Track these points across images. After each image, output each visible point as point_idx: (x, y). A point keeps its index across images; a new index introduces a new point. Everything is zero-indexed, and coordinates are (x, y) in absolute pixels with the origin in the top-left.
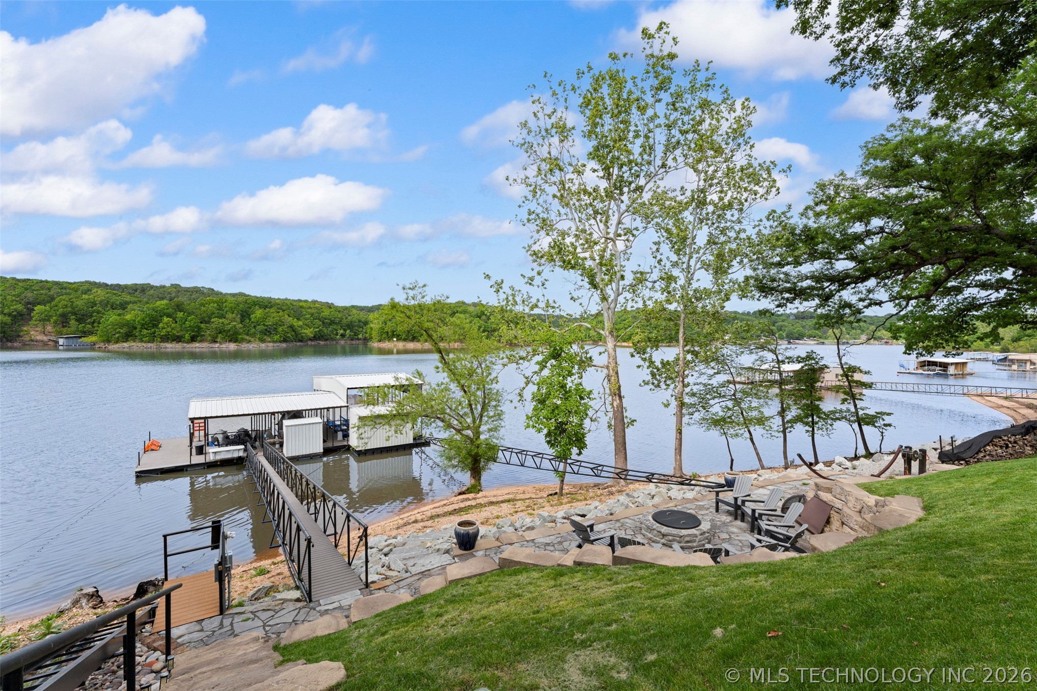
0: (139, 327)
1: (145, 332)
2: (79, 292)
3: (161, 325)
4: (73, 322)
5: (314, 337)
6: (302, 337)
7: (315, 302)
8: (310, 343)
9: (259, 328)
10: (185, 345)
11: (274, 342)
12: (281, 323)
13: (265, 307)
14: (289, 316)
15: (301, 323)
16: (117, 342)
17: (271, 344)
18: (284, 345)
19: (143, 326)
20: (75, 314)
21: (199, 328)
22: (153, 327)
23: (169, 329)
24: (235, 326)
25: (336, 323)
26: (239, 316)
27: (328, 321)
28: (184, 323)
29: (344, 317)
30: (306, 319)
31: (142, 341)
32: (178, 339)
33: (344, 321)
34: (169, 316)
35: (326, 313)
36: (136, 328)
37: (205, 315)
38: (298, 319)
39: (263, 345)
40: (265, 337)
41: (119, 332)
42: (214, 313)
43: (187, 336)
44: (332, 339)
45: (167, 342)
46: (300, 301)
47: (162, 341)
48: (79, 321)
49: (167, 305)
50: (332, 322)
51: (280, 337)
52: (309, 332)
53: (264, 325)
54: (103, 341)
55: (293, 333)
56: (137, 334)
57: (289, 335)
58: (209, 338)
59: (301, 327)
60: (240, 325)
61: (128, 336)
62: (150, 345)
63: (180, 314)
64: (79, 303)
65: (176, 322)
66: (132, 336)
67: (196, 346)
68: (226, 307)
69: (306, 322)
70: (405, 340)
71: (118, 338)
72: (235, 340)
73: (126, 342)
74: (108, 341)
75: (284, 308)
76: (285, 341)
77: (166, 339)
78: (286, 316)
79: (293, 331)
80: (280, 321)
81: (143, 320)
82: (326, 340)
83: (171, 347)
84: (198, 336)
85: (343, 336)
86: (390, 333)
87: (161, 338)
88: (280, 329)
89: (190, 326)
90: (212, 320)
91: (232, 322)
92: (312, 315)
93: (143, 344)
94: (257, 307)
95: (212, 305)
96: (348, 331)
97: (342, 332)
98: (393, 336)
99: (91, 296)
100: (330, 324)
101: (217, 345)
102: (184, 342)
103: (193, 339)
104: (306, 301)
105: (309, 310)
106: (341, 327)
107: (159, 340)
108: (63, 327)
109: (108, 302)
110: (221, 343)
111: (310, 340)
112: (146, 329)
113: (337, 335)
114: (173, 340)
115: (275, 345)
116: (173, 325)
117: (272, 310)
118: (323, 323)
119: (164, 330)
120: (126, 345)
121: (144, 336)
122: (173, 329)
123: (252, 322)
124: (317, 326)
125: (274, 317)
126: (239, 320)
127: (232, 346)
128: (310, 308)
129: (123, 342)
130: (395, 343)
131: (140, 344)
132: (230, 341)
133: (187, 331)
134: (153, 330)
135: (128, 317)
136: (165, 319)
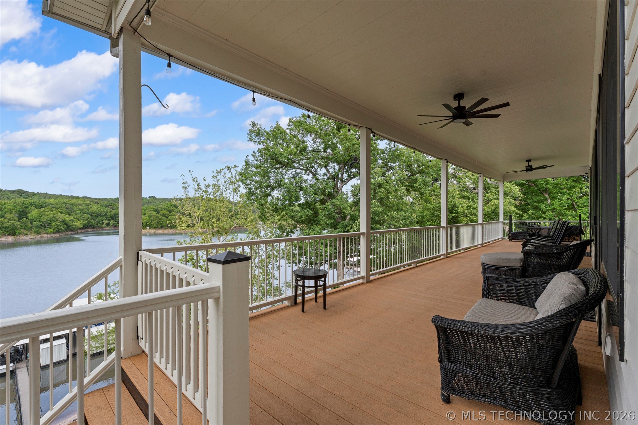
5: (84, 226)
6: (73, 228)
7: (85, 198)
8: (79, 231)
11: (47, 233)
12: (54, 219)
13: (41, 207)
14: (61, 213)
15: (72, 218)
17: (46, 235)
18: (57, 235)
24: (13, 223)
25: (103, 216)
27: (96, 215)
29: (109, 211)
30: (76, 214)
33: (109, 214)
35: (94, 208)
38: (69, 215)
39: (39, 236)
40: (41, 230)
44: (99, 227)
46: (72, 197)
50: (99, 215)
51: (54, 230)
52: (79, 224)
53: (39, 221)
55: (65, 226)
57: (62, 228)
59: (72, 220)
60: (18, 223)
69: (77, 216)
70: (155, 228)
72: (13, 234)
75: (57, 207)
76: (58, 232)
78: (59, 214)
79: (65, 224)
80: (54, 217)
82: (94, 228)
85: (108, 224)
86: (144, 224)
88: (54, 224)
91: (10, 220)
92: (82, 210)
96: (112, 221)
97: (107, 222)
98: (146, 225)
100: (97, 216)
104: (78, 198)
105: (80, 207)
106: (106, 218)
111: (81, 229)
113: (103, 224)
115: (49, 236)
117: (47, 209)
118: (91, 216)
124: (86, 218)
125: (48, 214)
126: (16, 219)
128: (80, 205)
130: (148, 230)
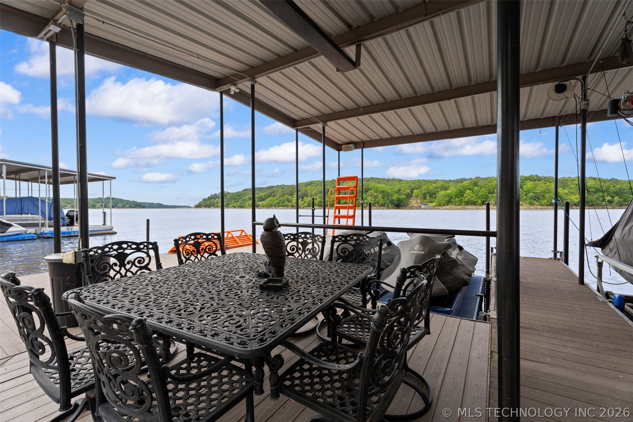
0: (454, 196)
1: (457, 199)
2: (432, 183)
3: (465, 195)
4: (428, 197)
9: (531, 194)
10: (478, 207)
19: (456, 196)
20: (429, 193)
21: (487, 196)
22: (461, 197)
23: (469, 197)
28: (478, 194)
31: (455, 205)
32: (474, 203)
34: (470, 189)
36: (452, 198)
37: (491, 188)
41: (444, 200)
43: (480, 202)
45: (469, 205)
47: (466, 205)
48: (431, 196)
49: (469, 183)
54: (438, 205)
56: (453, 201)
61: (449, 202)
62: (459, 207)
63: (476, 188)
64: (431, 188)
65: (474, 193)
66: (450, 202)
71: (444, 204)
73: (448, 205)
74: (440, 205)
77: (467, 203)
81: (456, 192)
83: (470, 208)
84: (486, 201)
89: (481, 195)
93: (456, 207)
94: (528, 181)
99: (436, 184)
102: (478, 205)
107: (464, 204)
108: (424, 199)
112: (458, 198)
114: (472, 204)
116: (472, 195)
119: (467, 198)
121: (456, 202)
122: (472, 197)
123: (524, 191)
129: (446, 205)
133: (480, 198)
135: (449, 191)
136: (468, 191)
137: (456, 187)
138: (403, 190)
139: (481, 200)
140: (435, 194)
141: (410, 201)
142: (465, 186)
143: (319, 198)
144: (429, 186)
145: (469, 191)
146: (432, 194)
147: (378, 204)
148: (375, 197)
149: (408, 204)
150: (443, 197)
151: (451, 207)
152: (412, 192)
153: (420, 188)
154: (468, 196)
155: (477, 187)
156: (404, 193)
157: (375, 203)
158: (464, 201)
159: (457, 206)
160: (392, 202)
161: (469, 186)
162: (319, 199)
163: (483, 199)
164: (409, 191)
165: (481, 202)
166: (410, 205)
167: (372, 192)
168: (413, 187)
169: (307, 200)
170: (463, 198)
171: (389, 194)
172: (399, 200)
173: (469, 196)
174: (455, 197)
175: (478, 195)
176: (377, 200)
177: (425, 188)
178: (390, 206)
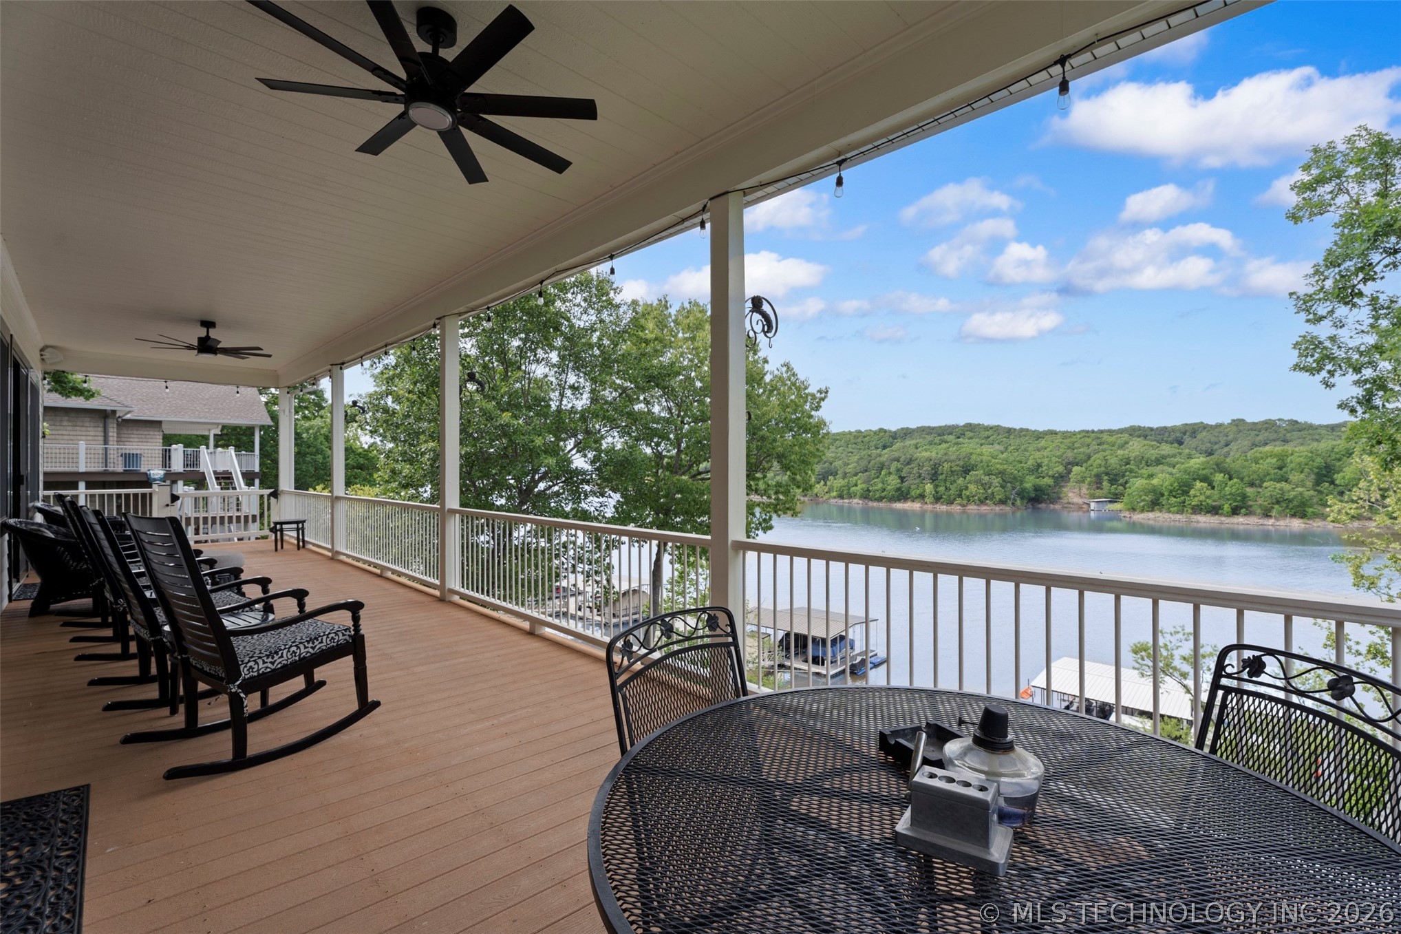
0: (1166, 494)
1: (1173, 500)
3: (1192, 492)
4: (1106, 484)
10: (1223, 519)
16: (1142, 511)
19: (1172, 493)
20: (1107, 474)
21: (1244, 497)
22: (1183, 495)
23: (1202, 498)
24: (1301, 494)
26: (1313, 476)
28: (1224, 489)
31: (1170, 512)
32: (1215, 510)
34: (1203, 479)
36: (1163, 495)
37: (1255, 477)
41: (1143, 500)
42: (1269, 474)
43: (1227, 507)
45: (1200, 513)
47: (1194, 513)
48: (1113, 481)
49: (1203, 463)
54: (1129, 510)
56: (1164, 503)
58: (1259, 511)
60: (1312, 493)
61: (1154, 505)
62: (1178, 517)
63: (1219, 477)
64: (1113, 461)
65: (1213, 488)
66: (1158, 504)
67: (1240, 521)
68: (1291, 462)
71: (1143, 507)
72: (1303, 516)
73: (1152, 511)
74: (1134, 509)
77: (1197, 510)
81: (1172, 485)
83: (1204, 521)
84: (1241, 508)
87: (1192, 509)
89: (1230, 494)
90: (1265, 484)
91: (1300, 486)
93: (1171, 515)
95: (1269, 460)
99: (1126, 452)
101: (1271, 521)
102: (1222, 515)
103: (1235, 511)
107: (1190, 511)
108: (1098, 488)
109: (1143, 457)
110: (1277, 519)
112: (1175, 497)
114: (1208, 512)
116: (1208, 493)
119: (1196, 499)
120: (1151, 515)
121: (1172, 505)
122: (1208, 497)
126: (1309, 484)
127: (1297, 524)
129: (1149, 511)
131: (1167, 515)
132: (1294, 516)
133: (1228, 499)
134: (1182, 498)
135: (1155, 481)
136: (1198, 484)
137: (1171, 474)
138: (1048, 465)
139: (1230, 504)
140: (1123, 476)
141: (1065, 490)
142: (1193, 469)
143: (863, 483)
144: (1109, 457)
145: (1202, 484)
146: (1115, 475)
147: (991, 499)
148: (986, 486)
149: (1059, 498)
150: (1141, 493)
151: (1159, 514)
152: (1070, 472)
153: (1086, 461)
154: (1198, 494)
155: (1222, 475)
156: (1050, 473)
157: (986, 498)
158: (1190, 504)
159: (1173, 513)
160: (1022, 494)
161: (1203, 469)
162: (864, 486)
163: (1235, 501)
164: (1061, 469)
165: (1230, 510)
166: (1065, 501)
167: (977, 475)
168: (1071, 459)
169: (835, 485)
170: (1187, 498)
171: (1015, 478)
172: (1037, 489)
173: (1201, 494)
174: (1169, 495)
175: (1223, 493)
176: (990, 491)
177: (1099, 462)
178: (1018, 502)
